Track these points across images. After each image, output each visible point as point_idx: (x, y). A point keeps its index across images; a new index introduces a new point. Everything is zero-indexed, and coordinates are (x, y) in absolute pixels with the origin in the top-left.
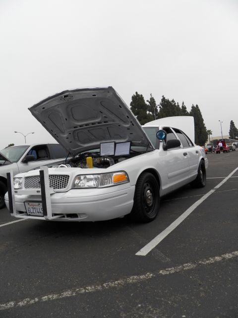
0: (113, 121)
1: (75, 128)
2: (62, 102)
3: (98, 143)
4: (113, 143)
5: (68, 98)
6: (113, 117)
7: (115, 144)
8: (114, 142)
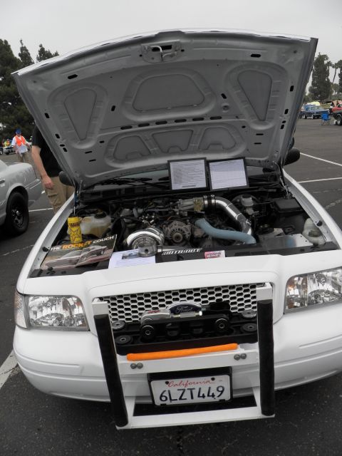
0: (237, 117)
1: (122, 128)
2: (141, 63)
3: (163, 161)
4: (203, 161)
5: (169, 52)
6: (242, 108)
7: (207, 163)
8: (204, 159)
